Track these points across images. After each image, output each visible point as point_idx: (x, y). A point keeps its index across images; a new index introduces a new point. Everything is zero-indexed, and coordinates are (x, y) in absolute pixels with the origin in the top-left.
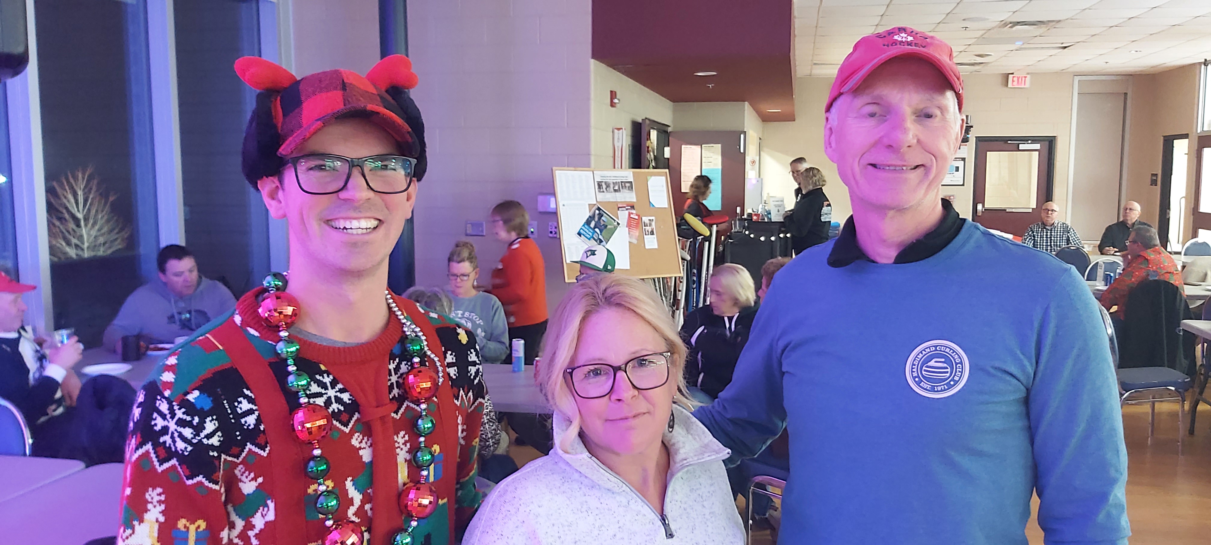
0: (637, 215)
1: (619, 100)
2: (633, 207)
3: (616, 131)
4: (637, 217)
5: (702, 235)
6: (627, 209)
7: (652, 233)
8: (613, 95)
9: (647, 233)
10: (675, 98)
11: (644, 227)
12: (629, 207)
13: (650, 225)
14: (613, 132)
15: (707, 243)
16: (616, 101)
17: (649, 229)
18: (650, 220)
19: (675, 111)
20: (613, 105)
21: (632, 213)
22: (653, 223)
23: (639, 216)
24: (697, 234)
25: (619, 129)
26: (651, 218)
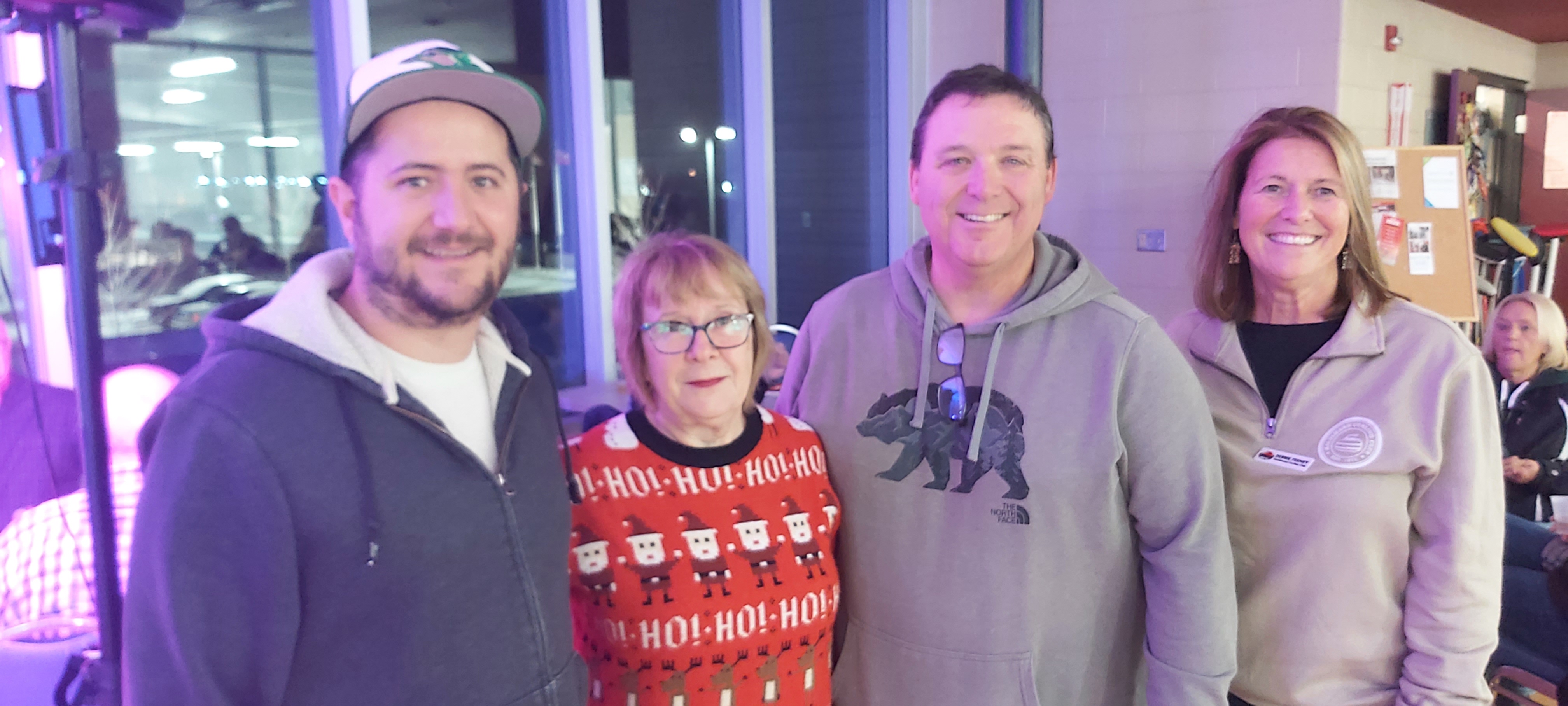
0: (1398, 219)
1: (1401, 39)
2: (1392, 207)
3: (1394, 89)
4: (1397, 223)
5: (1522, 255)
6: (1381, 211)
7: (1425, 249)
8: (1391, 32)
9: (1415, 249)
10: (1540, 37)
11: (1410, 240)
12: (1385, 208)
13: (1423, 235)
14: (1389, 91)
15: (1537, 270)
16: (1395, 41)
17: (1420, 242)
18: (1422, 228)
19: (1539, 57)
20: (1389, 47)
21: (1389, 217)
22: (1429, 236)
23: (1402, 221)
24: (1512, 253)
25: (1400, 86)
26: (1425, 225)
